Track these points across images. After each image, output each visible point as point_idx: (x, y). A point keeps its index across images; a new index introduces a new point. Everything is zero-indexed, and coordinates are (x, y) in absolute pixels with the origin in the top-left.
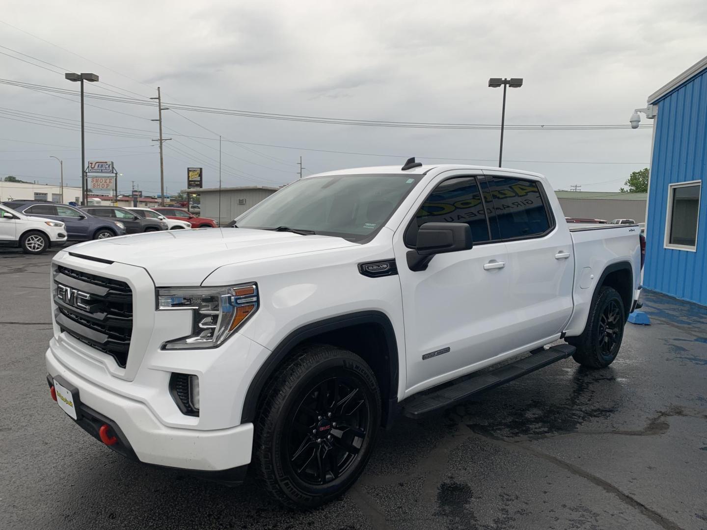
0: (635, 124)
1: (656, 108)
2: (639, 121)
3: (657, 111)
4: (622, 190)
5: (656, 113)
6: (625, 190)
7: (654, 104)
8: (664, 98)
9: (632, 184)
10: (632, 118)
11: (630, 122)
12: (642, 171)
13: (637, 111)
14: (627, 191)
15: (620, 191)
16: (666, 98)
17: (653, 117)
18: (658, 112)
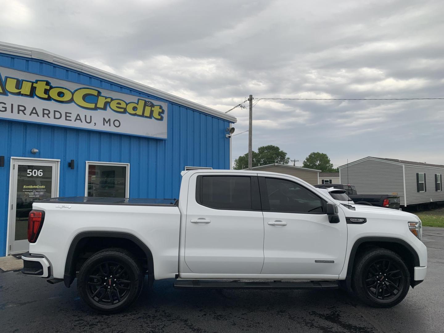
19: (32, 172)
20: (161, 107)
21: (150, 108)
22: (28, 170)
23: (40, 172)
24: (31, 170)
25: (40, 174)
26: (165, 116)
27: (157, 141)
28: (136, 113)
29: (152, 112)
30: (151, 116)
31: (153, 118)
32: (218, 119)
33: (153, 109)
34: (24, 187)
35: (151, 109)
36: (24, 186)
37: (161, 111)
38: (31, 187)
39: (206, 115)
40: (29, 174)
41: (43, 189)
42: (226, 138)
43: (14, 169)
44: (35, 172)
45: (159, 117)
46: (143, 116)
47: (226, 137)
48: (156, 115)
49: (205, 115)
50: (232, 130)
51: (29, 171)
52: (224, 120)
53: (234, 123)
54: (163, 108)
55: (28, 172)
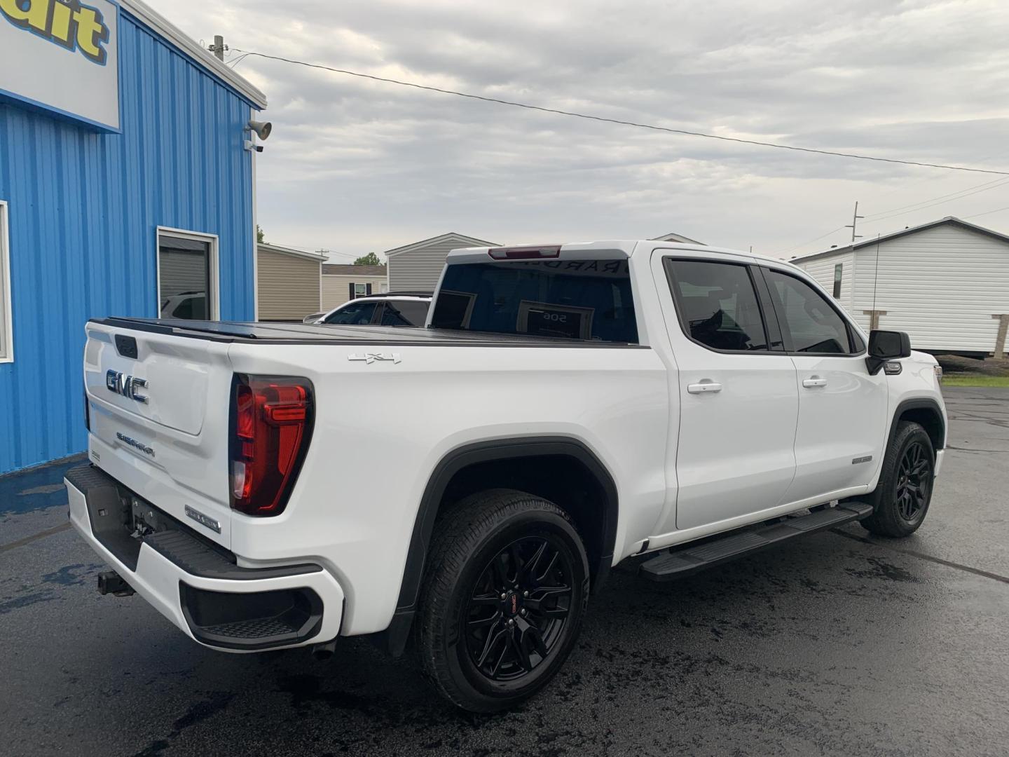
20: (99, 18)
21: (68, 10)
26: (111, 48)
27: (83, 129)
28: (27, 20)
29: (74, 26)
30: (70, 43)
31: (77, 49)
32: (228, 90)
33: (76, 16)
35: (72, 15)
37: (98, 28)
39: (201, 72)
42: (244, 152)
45: (95, 52)
46: (47, 34)
47: (246, 148)
48: (85, 38)
49: (198, 72)
50: (266, 130)
52: (241, 98)
53: (259, 108)
54: (105, 22)
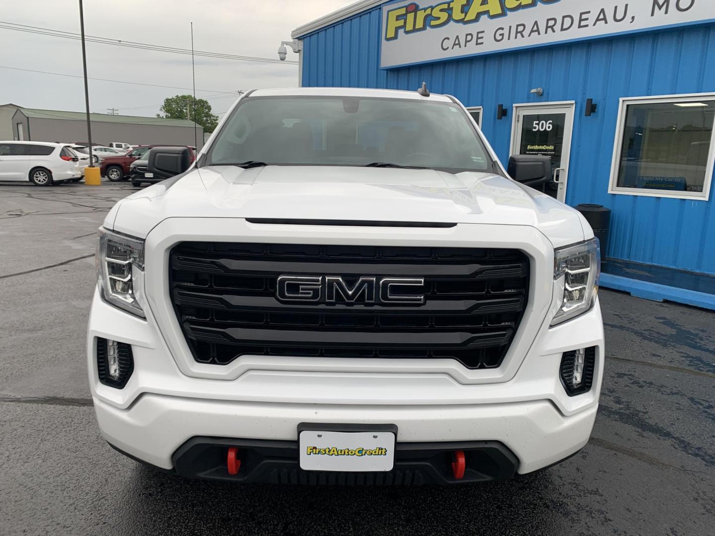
0: (282, 55)
1: (301, 43)
2: (286, 54)
3: (302, 46)
4: (158, 115)
5: (301, 48)
6: (161, 116)
7: (299, 39)
8: (310, 35)
9: (167, 111)
10: (279, 50)
11: (279, 53)
12: (174, 97)
13: (283, 43)
14: (163, 117)
15: (156, 117)
16: (313, 35)
17: (299, 51)
18: (304, 47)
19: (538, 124)
22: (535, 122)
23: (549, 124)
24: (537, 122)
25: (549, 127)
34: (528, 148)
36: (529, 146)
38: (536, 147)
40: (535, 128)
41: (551, 150)
43: (518, 121)
44: (543, 124)
51: (536, 124)
55: (534, 125)
